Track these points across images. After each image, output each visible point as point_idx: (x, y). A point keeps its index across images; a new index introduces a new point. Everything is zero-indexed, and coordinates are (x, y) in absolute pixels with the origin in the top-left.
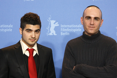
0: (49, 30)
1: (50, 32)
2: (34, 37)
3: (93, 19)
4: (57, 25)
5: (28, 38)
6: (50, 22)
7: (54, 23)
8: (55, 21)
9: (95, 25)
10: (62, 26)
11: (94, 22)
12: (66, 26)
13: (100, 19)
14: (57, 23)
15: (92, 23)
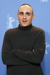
0: (8, 24)
1: (8, 26)
3: (25, 14)
4: (14, 20)
6: (8, 18)
7: (12, 19)
8: (12, 18)
9: (27, 19)
11: (26, 17)
13: (32, 14)
14: (14, 19)
15: (24, 18)
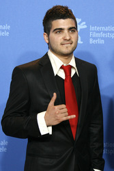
2: (68, 38)
5: (59, 44)
10: (92, 28)
12: (98, 28)
